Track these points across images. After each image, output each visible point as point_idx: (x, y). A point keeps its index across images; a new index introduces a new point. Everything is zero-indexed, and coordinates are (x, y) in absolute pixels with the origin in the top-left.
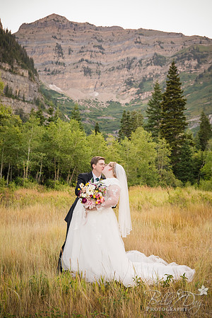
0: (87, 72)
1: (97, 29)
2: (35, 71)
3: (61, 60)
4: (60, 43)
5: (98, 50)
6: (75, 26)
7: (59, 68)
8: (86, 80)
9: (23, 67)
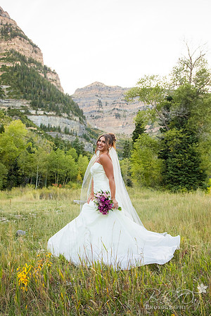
0: (118, 116)
1: (123, 89)
2: (84, 117)
3: (101, 109)
4: (100, 99)
5: (124, 102)
6: (109, 89)
7: (100, 114)
8: (117, 121)
9: (76, 115)
